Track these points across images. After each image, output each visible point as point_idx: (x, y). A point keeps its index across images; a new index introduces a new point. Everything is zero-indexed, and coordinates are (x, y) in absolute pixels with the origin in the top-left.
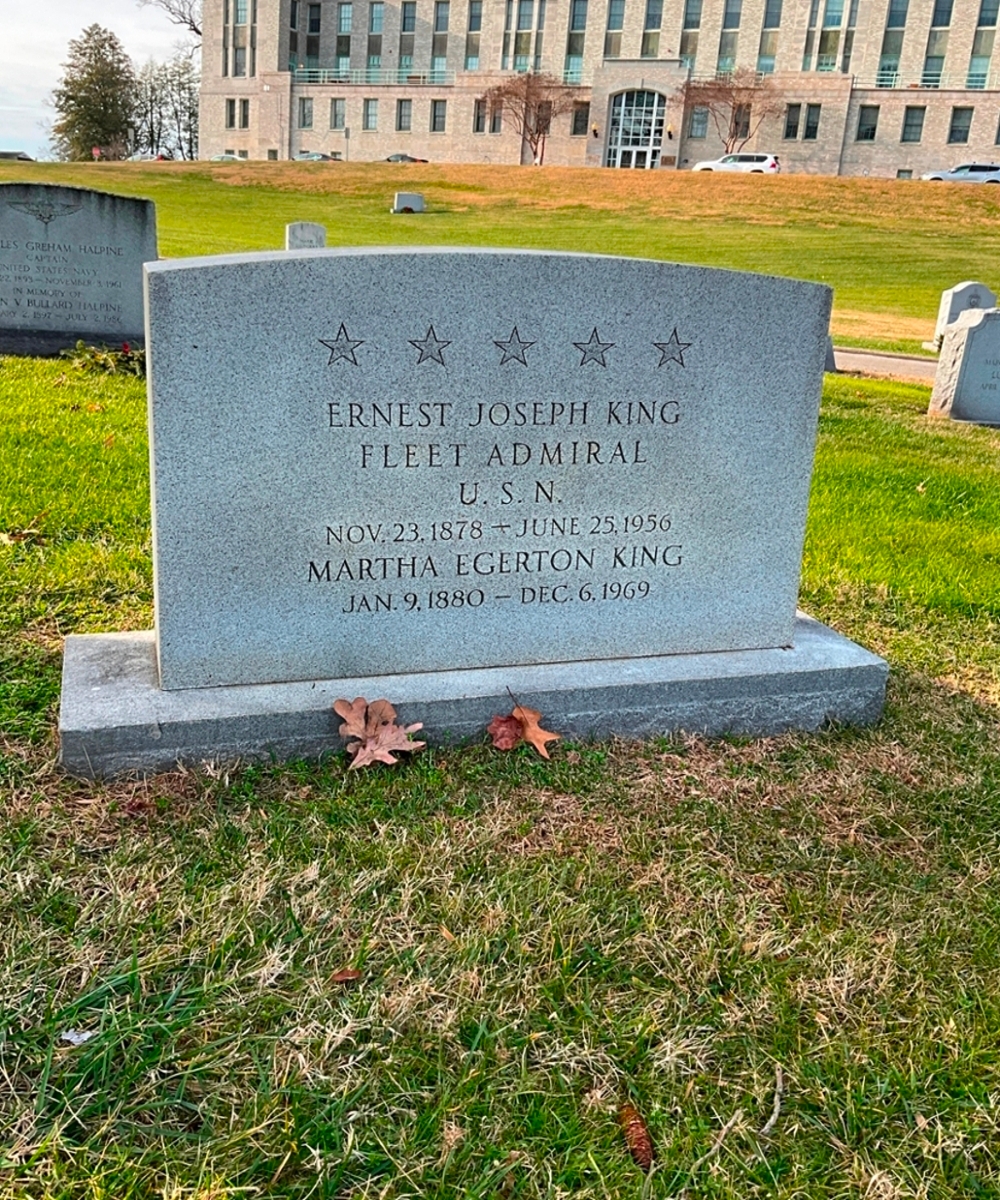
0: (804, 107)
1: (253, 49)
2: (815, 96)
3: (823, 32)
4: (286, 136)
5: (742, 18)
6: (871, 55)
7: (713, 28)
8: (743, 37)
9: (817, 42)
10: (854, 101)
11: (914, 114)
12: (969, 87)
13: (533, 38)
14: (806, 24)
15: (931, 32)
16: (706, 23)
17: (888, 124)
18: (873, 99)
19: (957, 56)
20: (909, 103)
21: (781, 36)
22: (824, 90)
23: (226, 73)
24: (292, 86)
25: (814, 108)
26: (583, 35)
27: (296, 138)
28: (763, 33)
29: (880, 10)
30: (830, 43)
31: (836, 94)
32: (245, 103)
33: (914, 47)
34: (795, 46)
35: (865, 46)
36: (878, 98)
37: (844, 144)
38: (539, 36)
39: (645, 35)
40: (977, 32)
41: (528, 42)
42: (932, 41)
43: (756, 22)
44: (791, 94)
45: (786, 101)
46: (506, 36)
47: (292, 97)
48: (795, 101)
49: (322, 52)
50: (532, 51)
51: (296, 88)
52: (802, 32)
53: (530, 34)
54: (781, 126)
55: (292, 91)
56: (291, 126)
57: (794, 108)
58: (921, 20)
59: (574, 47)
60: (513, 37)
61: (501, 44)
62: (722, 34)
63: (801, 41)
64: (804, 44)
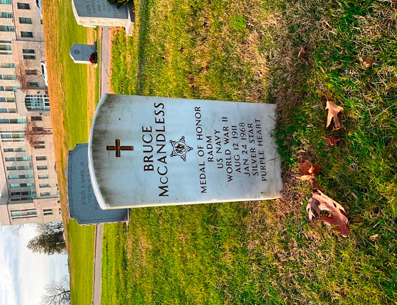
0: (24, 54)
1: (28, 210)
2: (20, 51)
4: (53, 199)
6: (5, 35)
7: (3, 82)
8: (4, 73)
10: (20, 39)
11: (22, 21)
12: (11, 4)
13: (13, 133)
16: (1, 84)
17: (26, 28)
18: (19, 34)
20: (19, 22)
21: (2, 63)
22: (18, 49)
23: (36, 216)
24: (37, 199)
25: (24, 51)
26: (10, 120)
27: (53, 196)
28: (2, 67)
30: (2, 47)
31: (19, 45)
32: (44, 210)
34: (5, 58)
35: (2, 37)
36: (18, 32)
37: (35, 41)
38: (12, 132)
39: (8, 102)
41: (15, 135)
44: (20, 58)
45: (23, 59)
46: (14, 141)
47: (41, 199)
48: (23, 57)
49: (26, 191)
50: (18, 133)
51: (38, 198)
53: (12, 135)
54: (31, 60)
55: (39, 199)
56: (50, 198)
57: (25, 57)
59: (15, 122)
60: (14, 139)
61: (17, 142)
62: (4, 79)
63: (3, 56)
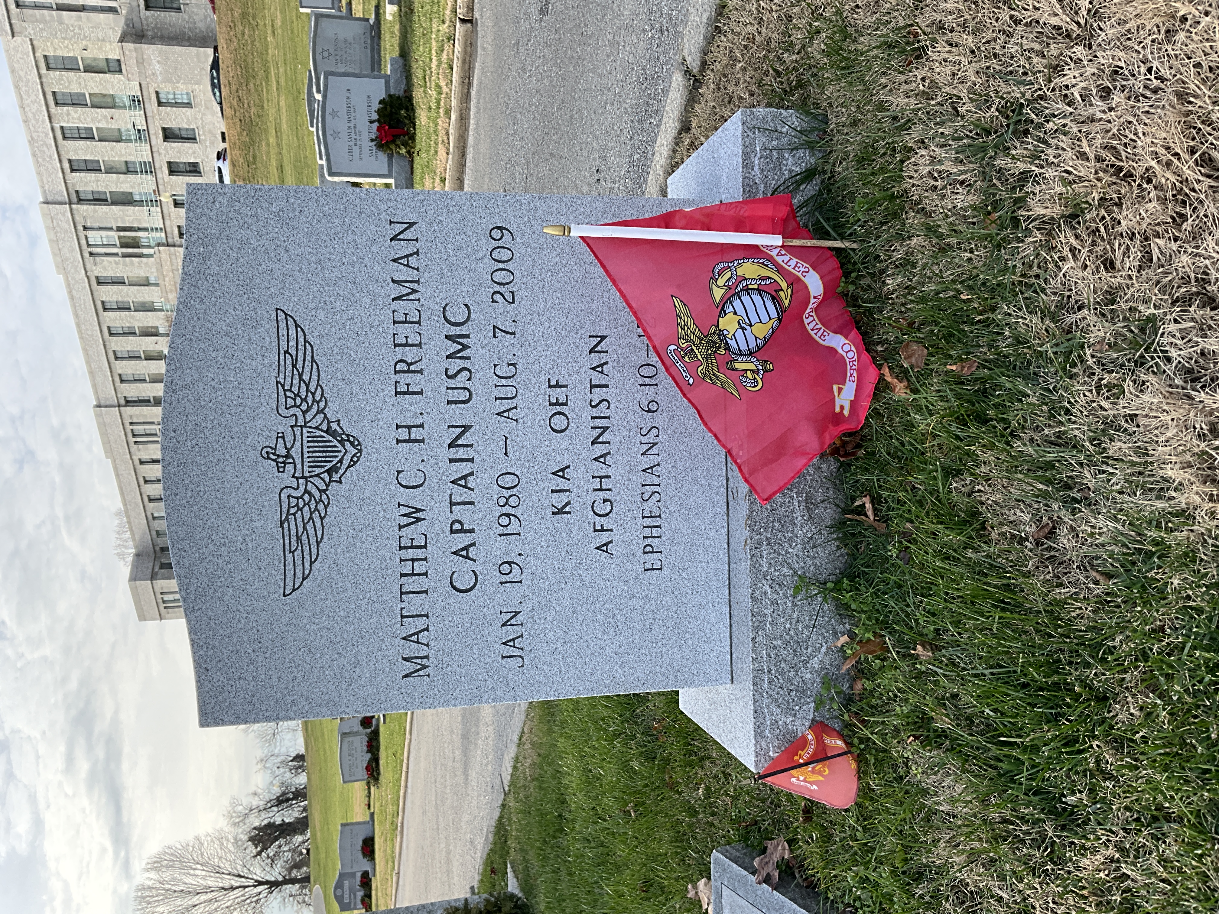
3: (122, 247)
5: (120, 299)
6: (134, 213)
7: (132, 317)
8: (135, 297)
9: (130, 250)
14: (117, 259)
15: (106, 173)
16: (129, 322)
18: (172, 231)
19: (123, 152)
20: (172, 206)
21: (130, 274)
28: (130, 285)
29: (95, 211)
30: (130, 241)
33: (122, 183)
34: (137, 264)
35: (127, 218)
39: (146, 359)
40: (100, 140)
42: (114, 170)
43: (122, 290)
52: (124, 262)
58: (98, 181)
60: (125, 250)
62: (135, 311)
63: (132, 261)
64: (133, 259)
